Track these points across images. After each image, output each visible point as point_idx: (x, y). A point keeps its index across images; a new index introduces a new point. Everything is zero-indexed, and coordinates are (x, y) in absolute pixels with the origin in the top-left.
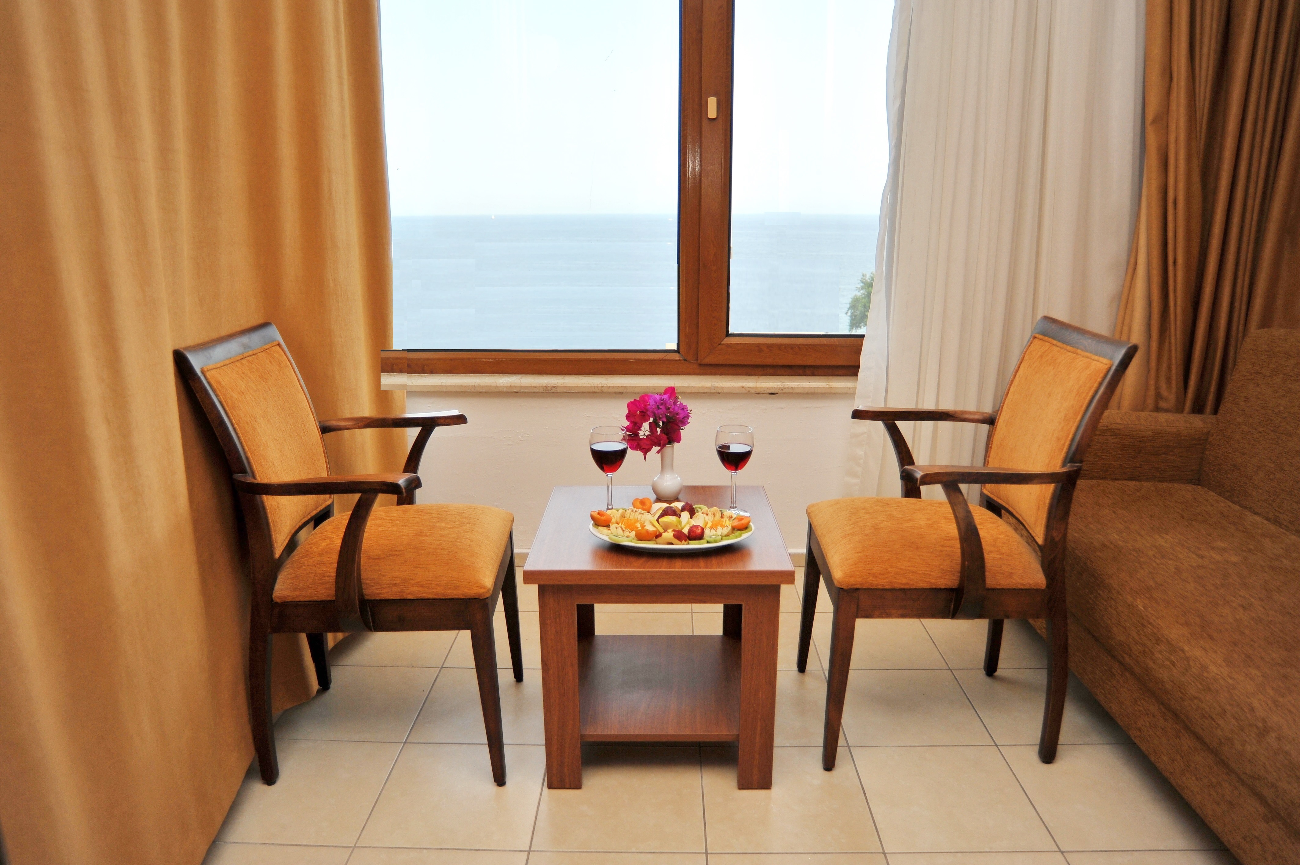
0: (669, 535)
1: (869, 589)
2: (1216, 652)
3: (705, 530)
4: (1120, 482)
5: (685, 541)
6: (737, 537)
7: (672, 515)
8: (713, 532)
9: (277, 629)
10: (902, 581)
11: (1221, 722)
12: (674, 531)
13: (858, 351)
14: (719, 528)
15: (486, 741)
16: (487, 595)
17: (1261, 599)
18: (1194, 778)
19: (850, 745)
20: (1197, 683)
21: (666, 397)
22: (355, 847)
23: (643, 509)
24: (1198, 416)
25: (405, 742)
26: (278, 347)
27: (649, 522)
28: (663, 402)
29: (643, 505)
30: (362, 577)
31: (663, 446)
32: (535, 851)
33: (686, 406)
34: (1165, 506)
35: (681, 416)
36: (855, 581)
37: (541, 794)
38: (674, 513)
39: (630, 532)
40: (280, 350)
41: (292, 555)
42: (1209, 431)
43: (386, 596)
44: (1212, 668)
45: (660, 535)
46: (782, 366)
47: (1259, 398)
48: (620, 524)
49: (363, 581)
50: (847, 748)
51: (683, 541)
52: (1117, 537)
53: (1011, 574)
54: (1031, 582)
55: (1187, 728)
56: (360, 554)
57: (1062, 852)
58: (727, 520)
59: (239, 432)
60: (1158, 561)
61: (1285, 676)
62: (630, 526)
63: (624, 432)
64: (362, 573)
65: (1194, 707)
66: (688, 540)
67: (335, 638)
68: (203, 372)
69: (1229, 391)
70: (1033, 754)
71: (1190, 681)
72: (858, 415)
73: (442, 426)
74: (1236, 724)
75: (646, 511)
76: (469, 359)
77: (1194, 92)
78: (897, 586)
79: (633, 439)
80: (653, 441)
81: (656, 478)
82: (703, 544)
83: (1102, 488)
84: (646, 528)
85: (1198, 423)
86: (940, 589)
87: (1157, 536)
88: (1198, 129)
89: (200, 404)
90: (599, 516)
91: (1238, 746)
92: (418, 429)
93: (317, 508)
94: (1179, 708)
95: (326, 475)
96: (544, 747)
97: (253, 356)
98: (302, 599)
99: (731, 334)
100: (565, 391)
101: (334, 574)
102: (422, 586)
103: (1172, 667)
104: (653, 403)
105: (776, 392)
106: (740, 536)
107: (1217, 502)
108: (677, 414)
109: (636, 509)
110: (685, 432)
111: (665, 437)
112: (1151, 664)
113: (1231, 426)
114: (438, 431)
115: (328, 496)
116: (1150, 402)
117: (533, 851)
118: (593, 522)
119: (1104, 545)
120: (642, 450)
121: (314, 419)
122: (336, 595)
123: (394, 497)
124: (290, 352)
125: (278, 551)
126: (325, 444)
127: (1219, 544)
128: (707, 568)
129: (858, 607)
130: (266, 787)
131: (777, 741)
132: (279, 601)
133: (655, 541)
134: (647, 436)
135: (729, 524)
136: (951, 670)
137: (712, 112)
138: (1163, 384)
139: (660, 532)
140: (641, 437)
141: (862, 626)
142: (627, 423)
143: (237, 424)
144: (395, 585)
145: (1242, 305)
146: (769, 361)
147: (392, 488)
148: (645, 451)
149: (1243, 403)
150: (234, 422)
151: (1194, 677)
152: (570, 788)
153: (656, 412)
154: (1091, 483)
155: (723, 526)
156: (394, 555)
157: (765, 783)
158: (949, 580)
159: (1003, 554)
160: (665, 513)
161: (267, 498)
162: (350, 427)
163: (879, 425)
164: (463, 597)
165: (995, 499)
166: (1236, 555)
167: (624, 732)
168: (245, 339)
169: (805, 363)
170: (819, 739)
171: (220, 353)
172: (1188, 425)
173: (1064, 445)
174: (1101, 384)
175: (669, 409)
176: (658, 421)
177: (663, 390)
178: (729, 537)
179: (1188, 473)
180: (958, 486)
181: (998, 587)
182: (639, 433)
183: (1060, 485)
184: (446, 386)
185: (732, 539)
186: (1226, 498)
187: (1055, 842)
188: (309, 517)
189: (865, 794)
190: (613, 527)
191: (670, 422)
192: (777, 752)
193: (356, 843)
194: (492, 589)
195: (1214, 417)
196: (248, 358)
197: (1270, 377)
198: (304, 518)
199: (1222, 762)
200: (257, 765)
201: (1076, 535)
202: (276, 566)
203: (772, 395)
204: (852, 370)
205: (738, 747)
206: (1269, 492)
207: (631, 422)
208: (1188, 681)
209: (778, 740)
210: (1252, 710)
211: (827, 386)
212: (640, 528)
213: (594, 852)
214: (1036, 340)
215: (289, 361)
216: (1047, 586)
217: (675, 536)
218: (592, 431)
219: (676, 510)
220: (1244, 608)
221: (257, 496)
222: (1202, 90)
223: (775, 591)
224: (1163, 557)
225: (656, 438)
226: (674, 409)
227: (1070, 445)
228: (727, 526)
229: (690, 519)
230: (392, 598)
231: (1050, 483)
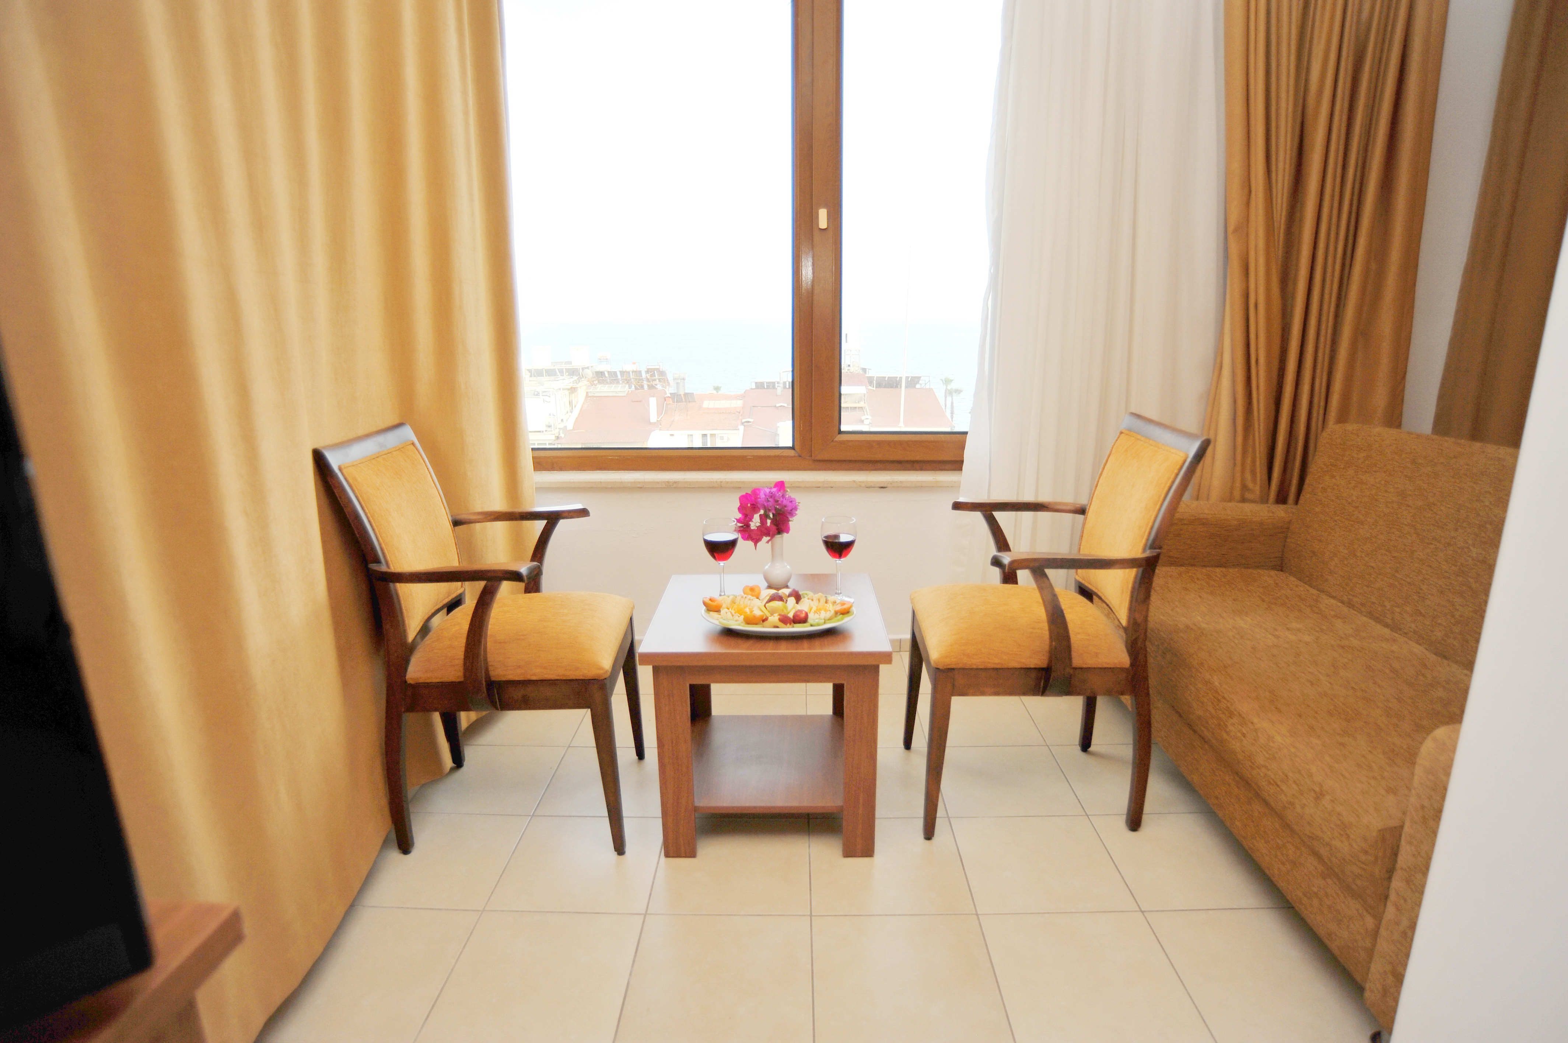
0: (774, 619)
1: (964, 669)
2: (1282, 723)
3: (809, 614)
4: (1208, 569)
5: (790, 624)
6: (839, 621)
7: (778, 601)
8: (817, 616)
9: (410, 709)
10: (995, 661)
11: (1284, 788)
12: (780, 615)
13: (962, 446)
14: (823, 612)
15: (607, 815)
16: (605, 676)
17: (1328, 676)
18: (1263, 841)
19: (950, 816)
20: (1264, 753)
21: (774, 490)
22: (484, 910)
23: (753, 596)
24: (1282, 506)
25: (533, 815)
26: (412, 446)
27: (757, 608)
28: (772, 496)
29: (753, 591)
30: (489, 660)
31: (772, 536)
32: (650, 914)
33: (795, 499)
34: (1248, 590)
35: (790, 508)
36: (950, 662)
37: (658, 863)
38: (780, 599)
39: (739, 617)
40: (415, 449)
41: (425, 640)
42: (1291, 520)
43: (511, 677)
44: (1278, 738)
45: (766, 619)
46: (893, 462)
47: (1334, 489)
48: (730, 609)
49: (490, 664)
50: (947, 819)
51: (788, 625)
52: (1199, 618)
53: (1097, 654)
54: (1116, 661)
55: (1257, 795)
56: (486, 638)
57: (1143, 912)
58: (831, 605)
59: (374, 525)
60: (1236, 641)
61: (1343, 745)
62: (740, 612)
63: (735, 523)
64: (489, 655)
65: (1262, 774)
66: (792, 624)
67: (468, 718)
68: (340, 469)
69: (1308, 482)
70: (1121, 823)
71: (1258, 751)
72: (957, 506)
73: (567, 519)
74: (1297, 788)
75: (755, 597)
76: (596, 457)
77: (1272, 203)
78: (990, 666)
79: (745, 530)
80: (763, 531)
81: (767, 567)
82: (806, 627)
83: (1190, 574)
84: (754, 612)
85: (1280, 512)
86: (1030, 669)
87: (1237, 619)
88: (1276, 237)
89: (337, 499)
90: (710, 602)
91: (1298, 809)
92: (544, 522)
93: (449, 596)
94: (1250, 776)
95: (458, 565)
96: (661, 819)
97: (388, 455)
98: (434, 681)
99: (842, 432)
100: (686, 486)
101: (462, 657)
102: (545, 668)
103: (1243, 738)
104: (764, 496)
105: (885, 486)
106: (842, 619)
107: (1297, 586)
108: (785, 506)
109: (746, 595)
110: (794, 523)
111: (774, 528)
112: (1225, 736)
113: (1310, 515)
114: (562, 524)
115: (460, 583)
116: (1237, 493)
117: (649, 914)
118: (705, 607)
119: (1187, 627)
120: (752, 540)
121: (447, 513)
122: (465, 676)
123: (522, 585)
124: (424, 450)
125: (411, 636)
126: (457, 537)
127: (1294, 625)
128: (810, 649)
129: (953, 685)
130: (402, 856)
131: (879, 813)
132: (412, 682)
133: (762, 624)
134: (758, 527)
135: (832, 609)
136: (1048, 746)
137: (823, 223)
138: (1248, 476)
139: (767, 616)
140: (752, 528)
141: (958, 704)
142: (739, 516)
143: (372, 517)
144: (519, 667)
145: (1319, 401)
146: (879, 457)
147: (515, 576)
148: (756, 541)
149: (1320, 494)
150: (369, 515)
151: (1262, 747)
152: (686, 857)
153: (766, 504)
154: (1181, 570)
155: (826, 611)
156: (519, 639)
157: (868, 852)
158: (1039, 660)
159: (1089, 635)
160: (773, 598)
161: (400, 586)
162: (479, 520)
163: (978, 516)
164: (583, 678)
165: (1086, 584)
166: (1309, 635)
167: (736, 804)
168: (380, 439)
169: (912, 459)
170: (920, 812)
171: (358, 452)
172: (1271, 515)
173: (1145, 532)
174: (1177, 475)
175: (778, 501)
176: (768, 513)
177: (772, 485)
178: (832, 621)
179: (1272, 560)
180: (1044, 571)
181: (1085, 666)
182: (750, 524)
183: (1141, 570)
184: (573, 482)
185: (833, 622)
186: (1305, 583)
187: (1137, 902)
188: (441, 604)
189: (961, 860)
190: (723, 611)
191: (779, 514)
192: (878, 823)
193: (485, 907)
194: (610, 670)
195: (1295, 507)
196: (384, 456)
197: (1344, 469)
198: (436, 605)
199: (1287, 826)
200: (393, 836)
201: (1162, 617)
202: (410, 649)
203: (882, 489)
204: (957, 465)
205: (842, 819)
206: (1344, 577)
207: (743, 514)
208: (1256, 751)
209: (880, 811)
210: (1311, 776)
211: (934, 480)
212: (749, 613)
213: (706, 915)
214: (1123, 435)
215: (423, 459)
216: (1132, 665)
217: (780, 620)
218: (704, 523)
219: (783, 596)
220: (1312, 684)
221: (391, 585)
222: (1279, 201)
223: (874, 670)
224: (1242, 637)
225: (766, 529)
226: (782, 501)
227: (1150, 533)
228: (830, 611)
229: (796, 604)
230: (517, 679)
231: (1133, 567)
